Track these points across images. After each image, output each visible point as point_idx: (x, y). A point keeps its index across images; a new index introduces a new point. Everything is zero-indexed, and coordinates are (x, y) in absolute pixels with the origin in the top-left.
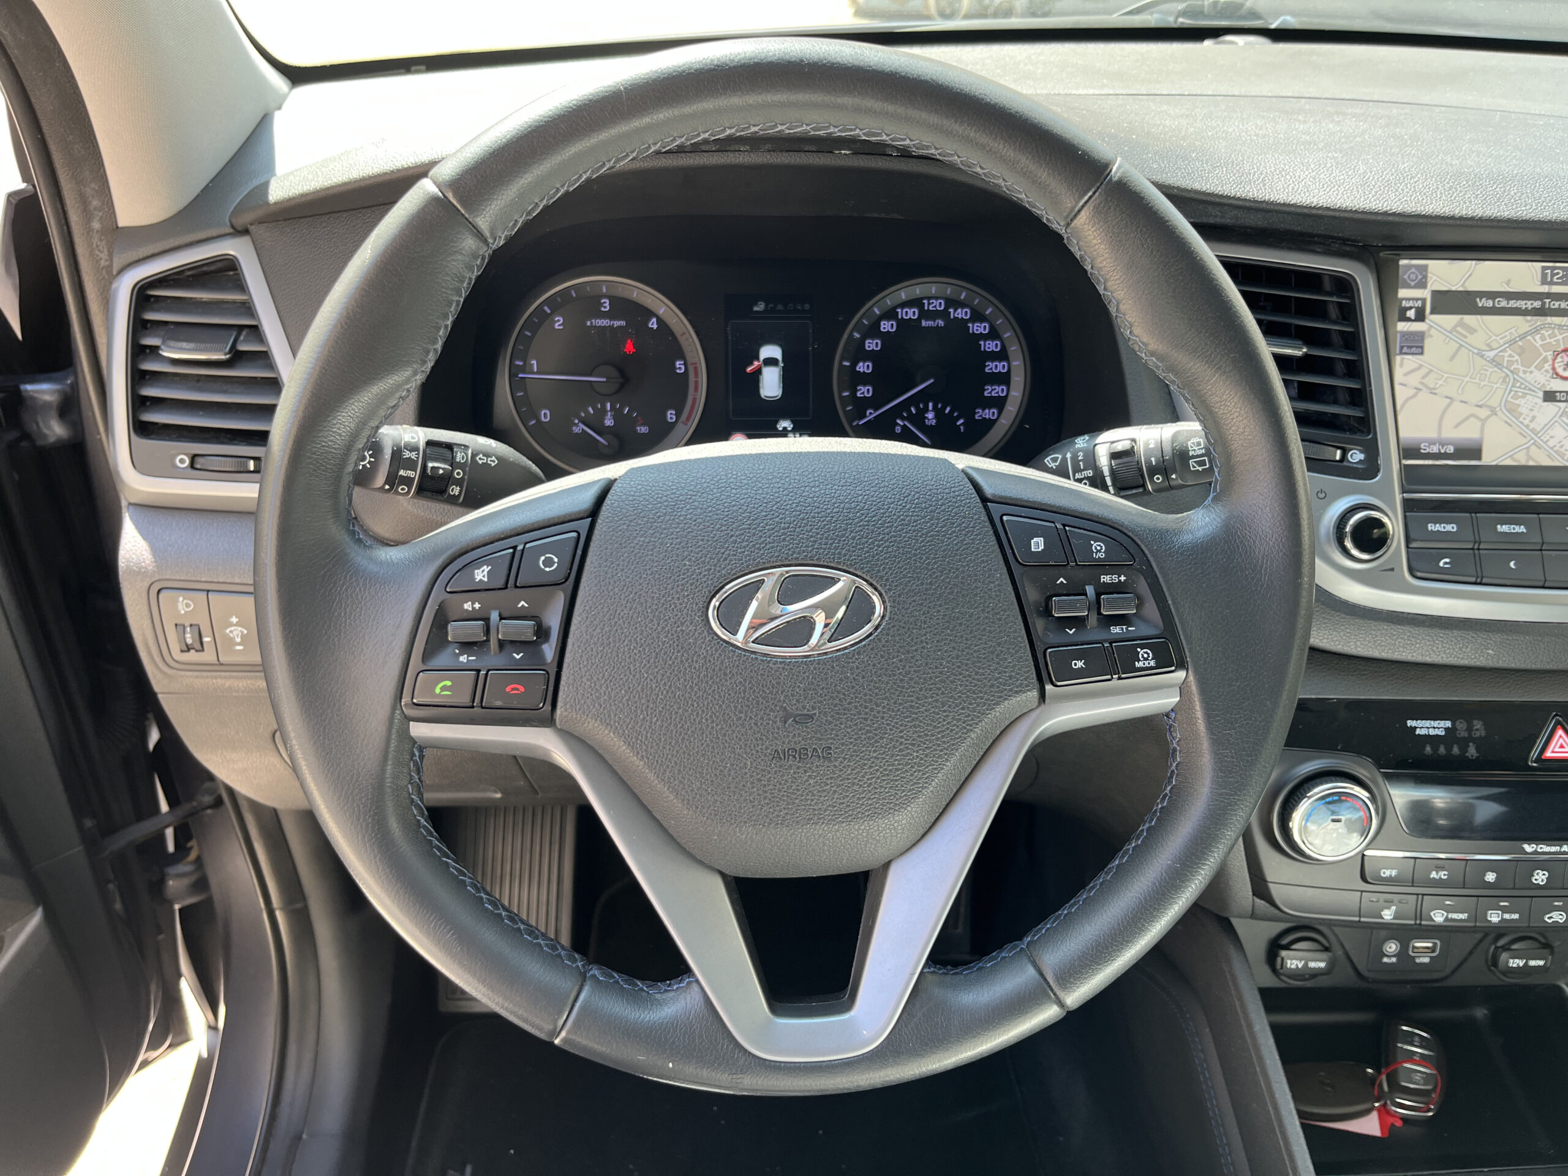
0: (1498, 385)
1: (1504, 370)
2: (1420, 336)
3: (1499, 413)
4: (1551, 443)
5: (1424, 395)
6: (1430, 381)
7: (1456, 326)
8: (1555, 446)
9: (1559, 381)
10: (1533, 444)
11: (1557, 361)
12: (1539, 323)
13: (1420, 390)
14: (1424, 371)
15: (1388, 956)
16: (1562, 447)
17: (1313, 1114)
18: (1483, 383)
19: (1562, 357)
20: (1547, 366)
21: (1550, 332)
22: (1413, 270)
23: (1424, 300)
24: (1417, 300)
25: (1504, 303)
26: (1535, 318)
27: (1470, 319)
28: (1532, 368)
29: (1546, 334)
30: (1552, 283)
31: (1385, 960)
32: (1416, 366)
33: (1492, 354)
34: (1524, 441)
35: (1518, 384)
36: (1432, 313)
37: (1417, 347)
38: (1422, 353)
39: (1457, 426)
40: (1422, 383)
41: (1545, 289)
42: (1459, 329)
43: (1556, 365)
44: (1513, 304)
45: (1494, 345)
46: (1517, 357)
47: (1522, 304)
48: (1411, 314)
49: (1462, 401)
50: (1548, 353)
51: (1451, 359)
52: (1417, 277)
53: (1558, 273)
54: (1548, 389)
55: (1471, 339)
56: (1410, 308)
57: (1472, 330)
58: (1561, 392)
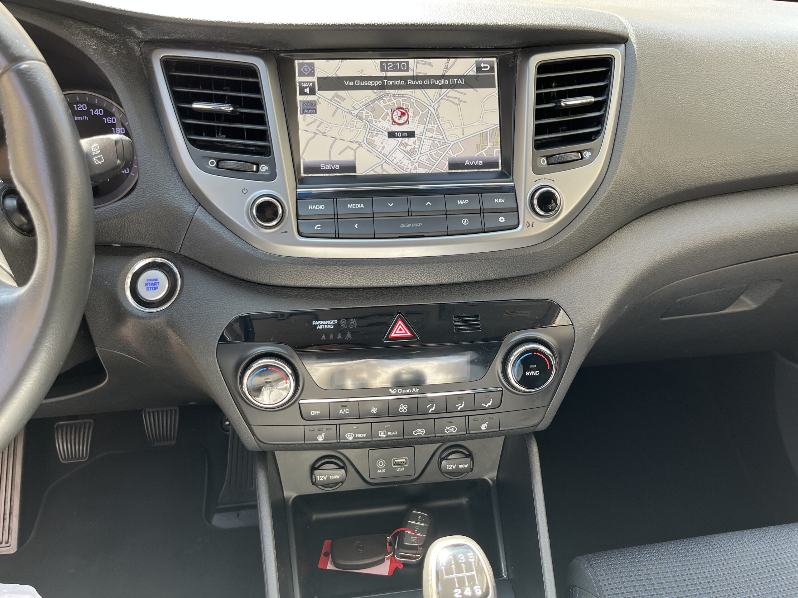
0: (361, 129)
1: (364, 120)
2: (314, 103)
3: (363, 145)
4: (395, 162)
5: (319, 137)
6: (321, 128)
7: (333, 97)
8: (398, 163)
9: (396, 125)
10: (385, 162)
11: (394, 115)
12: (382, 94)
13: (317, 133)
14: (318, 123)
15: (380, 469)
16: (401, 163)
17: (346, 566)
18: (352, 129)
19: (397, 112)
20: (389, 118)
21: (389, 98)
22: (306, 66)
23: (314, 83)
24: (310, 82)
25: (360, 83)
26: (378, 91)
27: (342, 93)
28: (380, 119)
29: (386, 100)
30: (387, 71)
31: (379, 471)
32: (313, 120)
33: (356, 112)
34: (380, 161)
35: (373, 129)
36: (319, 90)
37: (312, 109)
38: (316, 113)
39: (339, 154)
40: (317, 130)
41: (384, 74)
42: (335, 98)
43: (394, 117)
44: (365, 83)
45: (357, 107)
46: (370, 113)
47: (370, 83)
48: (307, 90)
49: (341, 139)
50: (388, 111)
51: (333, 116)
52: (308, 70)
53: (390, 65)
54: (390, 131)
55: (343, 104)
56: (306, 87)
57: (343, 99)
58: (398, 132)
